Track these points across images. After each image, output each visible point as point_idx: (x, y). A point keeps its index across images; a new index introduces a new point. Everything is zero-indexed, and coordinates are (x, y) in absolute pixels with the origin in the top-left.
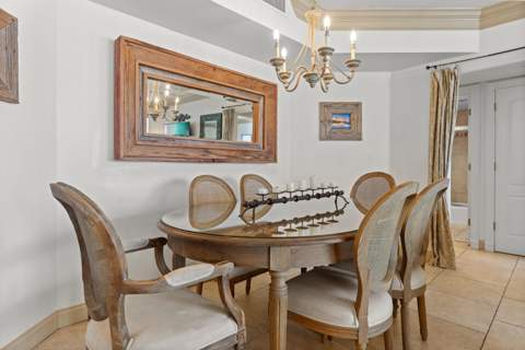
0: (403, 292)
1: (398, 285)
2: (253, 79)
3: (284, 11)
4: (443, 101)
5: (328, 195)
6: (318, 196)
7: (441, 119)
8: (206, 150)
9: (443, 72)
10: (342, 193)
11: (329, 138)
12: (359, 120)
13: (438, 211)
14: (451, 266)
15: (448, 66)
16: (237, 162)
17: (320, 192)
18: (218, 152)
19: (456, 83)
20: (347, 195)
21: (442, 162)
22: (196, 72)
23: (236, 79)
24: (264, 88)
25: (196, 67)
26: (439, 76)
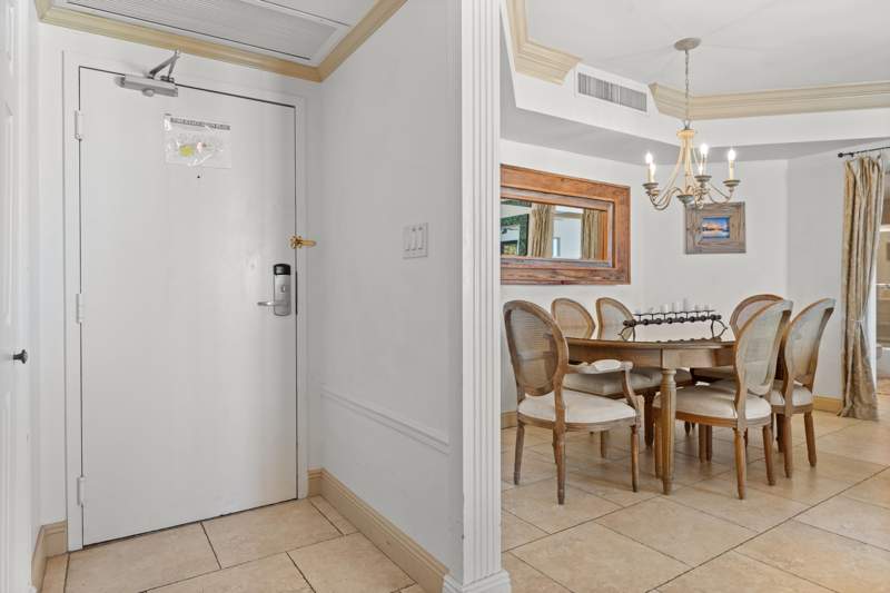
0: (784, 408)
1: (778, 400)
2: (601, 185)
3: (645, 111)
4: (861, 201)
5: (703, 319)
6: (693, 320)
7: (859, 224)
8: (554, 271)
9: (862, 161)
10: (719, 317)
11: (699, 251)
12: (742, 225)
13: (855, 347)
14: (872, 416)
15: (868, 154)
16: (586, 284)
17: (695, 315)
18: (566, 273)
19: (880, 176)
20: (726, 319)
21: (861, 280)
22: (546, 186)
23: (585, 186)
24: (614, 193)
25: (543, 180)
26: (856, 167)
